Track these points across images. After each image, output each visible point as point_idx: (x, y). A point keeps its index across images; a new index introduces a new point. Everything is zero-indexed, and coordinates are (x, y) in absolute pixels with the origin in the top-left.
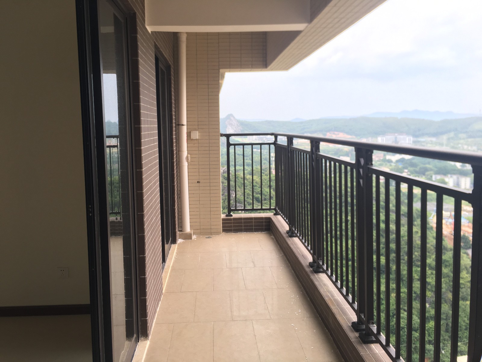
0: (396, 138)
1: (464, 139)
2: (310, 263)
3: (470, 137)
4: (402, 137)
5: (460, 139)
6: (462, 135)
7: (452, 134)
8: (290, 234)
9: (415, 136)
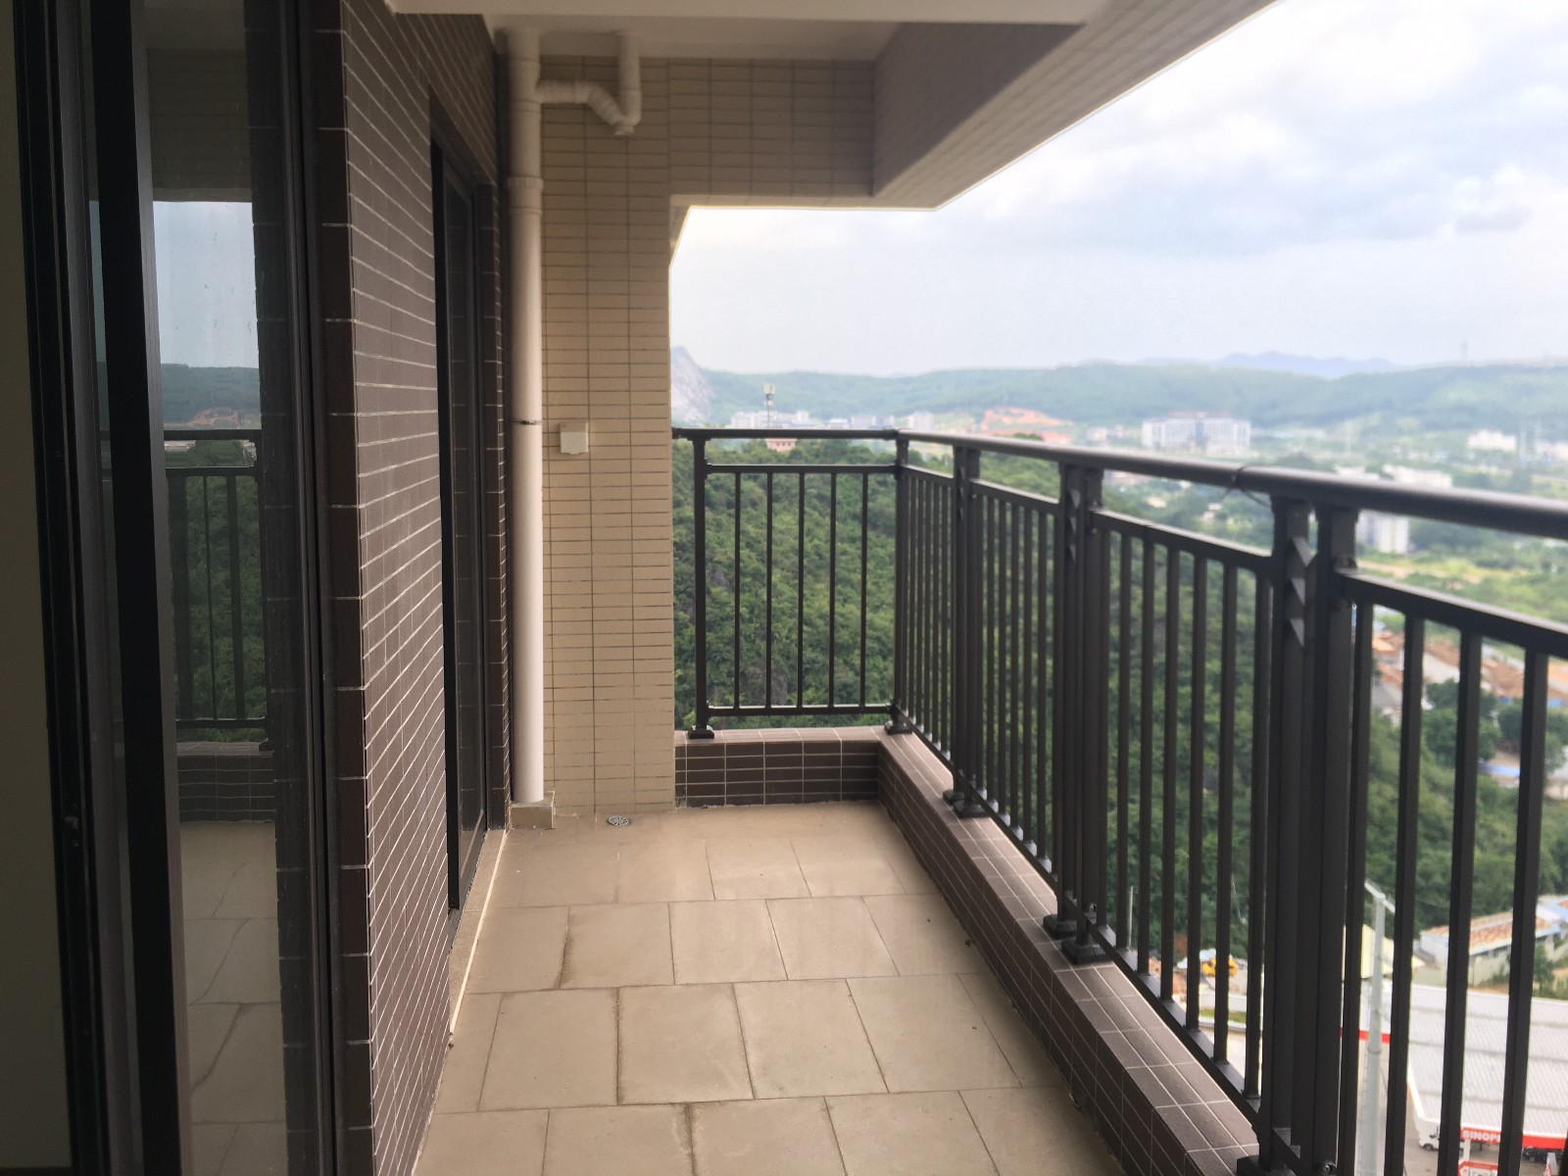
0: (1199, 426)
1: (1411, 432)
2: (1047, 920)
3: (1431, 426)
4: (1218, 422)
5: (1400, 432)
6: (1408, 422)
7: (1375, 419)
8: (960, 804)
9: (1258, 421)
